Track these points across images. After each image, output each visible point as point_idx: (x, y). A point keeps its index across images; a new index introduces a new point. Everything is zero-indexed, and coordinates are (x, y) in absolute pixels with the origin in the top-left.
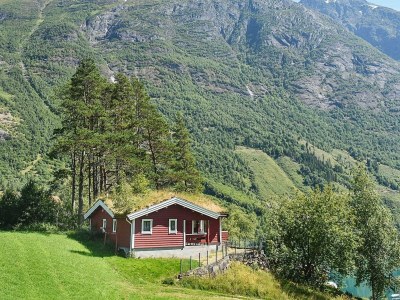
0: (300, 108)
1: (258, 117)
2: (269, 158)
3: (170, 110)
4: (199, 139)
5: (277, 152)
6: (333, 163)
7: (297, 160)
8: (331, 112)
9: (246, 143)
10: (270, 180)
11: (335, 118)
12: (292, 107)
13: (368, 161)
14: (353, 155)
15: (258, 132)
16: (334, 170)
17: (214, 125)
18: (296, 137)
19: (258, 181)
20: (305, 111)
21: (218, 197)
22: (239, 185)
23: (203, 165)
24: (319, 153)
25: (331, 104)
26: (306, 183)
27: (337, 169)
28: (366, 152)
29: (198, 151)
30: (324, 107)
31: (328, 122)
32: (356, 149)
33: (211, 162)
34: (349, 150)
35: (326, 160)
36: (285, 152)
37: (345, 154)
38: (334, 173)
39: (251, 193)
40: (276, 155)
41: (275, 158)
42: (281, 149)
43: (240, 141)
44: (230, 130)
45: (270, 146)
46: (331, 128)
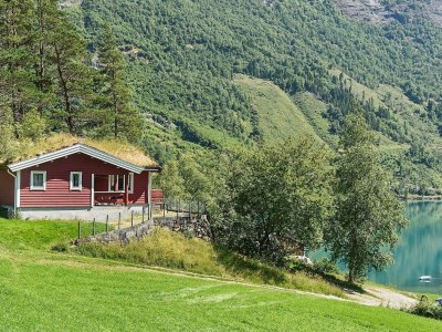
0: (337, 21)
1: (271, 30)
2: (282, 93)
3: (134, 15)
4: (179, 62)
5: (295, 84)
6: (377, 105)
7: (324, 98)
8: (386, 29)
9: (250, 70)
10: (281, 124)
11: (390, 37)
12: (326, 18)
13: (430, 105)
14: (408, 94)
15: (269, 55)
16: (377, 114)
17: (203, 42)
18: (325, 64)
19: (262, 126)
20: (345, 26)
21: (203, 144)
22: (234, 130)
23: (184, 99)
24: (358, 89)
25: (386, 17)
26: (332, 131)
27: (382, 113)
28: (429, 90)
29: (177, 79)
30: (377, 20)
31: (379, 43)
32: (414, 86)
33: (195, 95)
34: (403, 87)
35: (367, 98)
36: (306, 85)
37: (397, 92)
38: (376, 119)
39: (251, 141)
40: (292, 89)
41: (291, 94)
42: (301, 81)
43: (240, 67)
44: (226, 50)
45: (285, 77)
46: (381, 53)
